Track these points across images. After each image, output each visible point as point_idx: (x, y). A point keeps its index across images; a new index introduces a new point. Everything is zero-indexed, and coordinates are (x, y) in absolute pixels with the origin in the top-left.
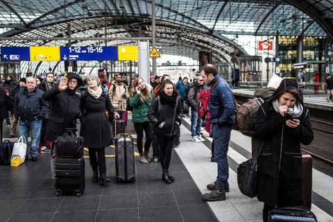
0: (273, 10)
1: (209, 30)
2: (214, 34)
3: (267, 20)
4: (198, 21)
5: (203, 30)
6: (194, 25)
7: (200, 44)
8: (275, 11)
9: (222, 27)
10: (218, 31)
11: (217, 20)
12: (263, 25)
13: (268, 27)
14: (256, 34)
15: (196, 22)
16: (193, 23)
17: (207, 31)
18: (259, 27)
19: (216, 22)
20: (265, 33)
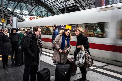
0: (35, 7)
1: (12, 12)
2: (13, 14)
3: (33, 10)
4: (7, 8)
5: (9, 12)
6: (5, 10)
7: (7, 17)
8: (36, 8)
9: (17, 12)
10: (15, 13)
11: (15, 9)
12: (32, 12)
13: (33, 13)
14: (29, 15)
15: (6, 9)
16: (5, 9)
17: (11, 12)
18: (30, 13)
19: (14, 10)
20: (32, 15)
